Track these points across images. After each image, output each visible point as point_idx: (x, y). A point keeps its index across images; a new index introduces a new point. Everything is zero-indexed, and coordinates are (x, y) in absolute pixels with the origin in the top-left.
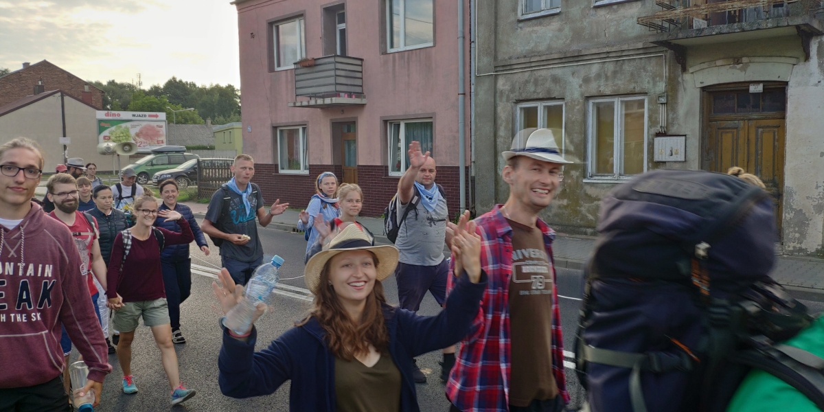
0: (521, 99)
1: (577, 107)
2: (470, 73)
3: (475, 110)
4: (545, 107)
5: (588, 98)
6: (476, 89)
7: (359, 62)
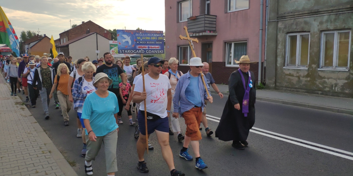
0: (289, 31)
1: (316, 35)
2: (266, 20)
3: (267, 37)
4: (300, 35)
5: (322, 31)
6: (268, 28)
7: (215, 17)
